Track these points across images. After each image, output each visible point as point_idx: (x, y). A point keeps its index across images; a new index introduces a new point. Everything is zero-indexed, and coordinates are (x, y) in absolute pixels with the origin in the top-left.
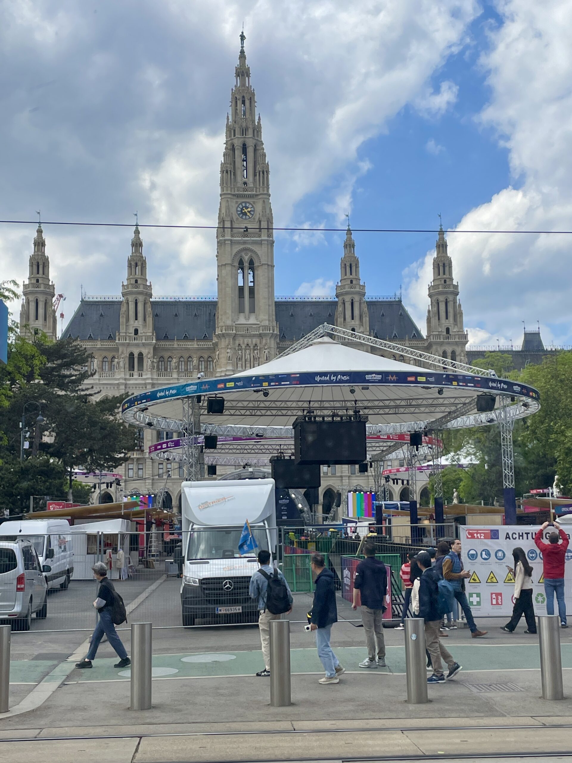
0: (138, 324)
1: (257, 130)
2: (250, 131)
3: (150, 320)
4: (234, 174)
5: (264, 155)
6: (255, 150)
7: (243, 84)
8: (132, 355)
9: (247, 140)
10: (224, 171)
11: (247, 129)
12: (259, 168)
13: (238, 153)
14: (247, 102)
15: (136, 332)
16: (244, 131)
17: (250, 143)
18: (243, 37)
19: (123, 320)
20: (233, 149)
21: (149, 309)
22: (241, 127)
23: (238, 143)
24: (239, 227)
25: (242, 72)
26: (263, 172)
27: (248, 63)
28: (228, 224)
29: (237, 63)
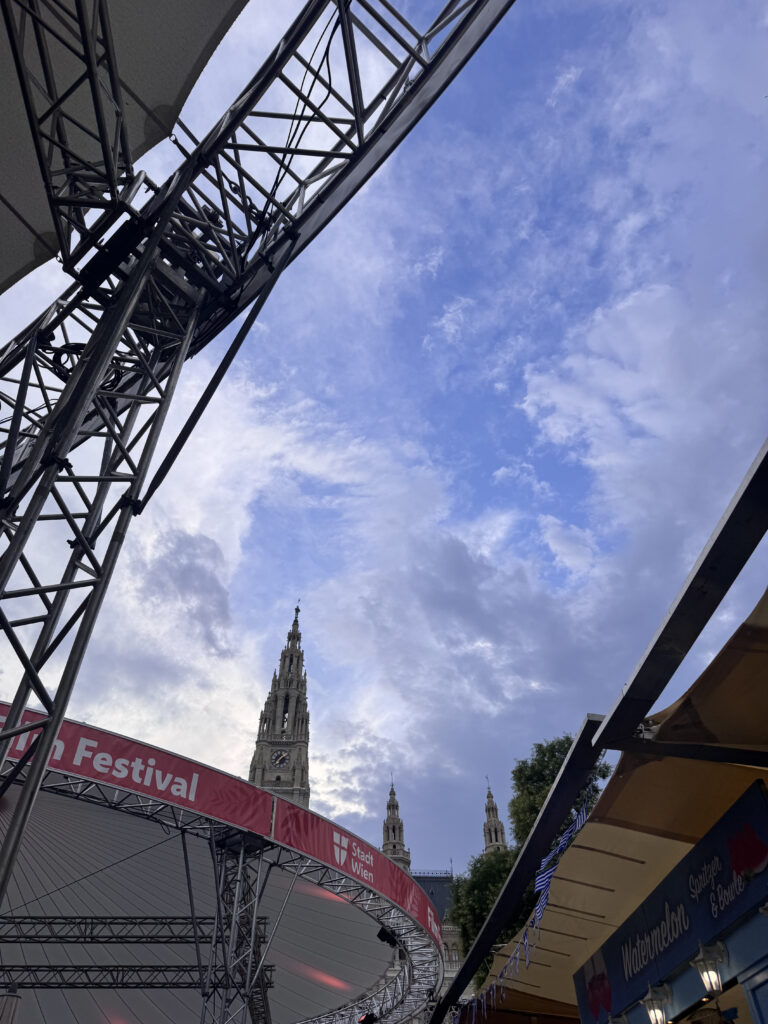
1: (302, 684)
2: (295, 683)
4: (274, 723)
5: (306, 705)
6: (298, 702)
7: (293, 646)
9: (290, 692)
10: (264, 718)
11: (291, 682)
12: (299, 716)
13: (281, 703)
14: (295, 661)
16: (289, 683)
17: (294, 694)
18: (297, 610)
20: (276, 701)
22: (286, 680)
23: (281, 694)
24: (271, 776)
25: (294, 636)
26: (302, 720)
27: (300, 629)
28: (259, 772)
29: (290, 628)
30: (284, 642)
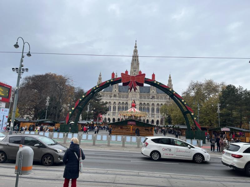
0: (116, 89)
1: (138, 57)
3: (118, 89)
5: (138, 61)
6: (137, 60)
7: (136, 49)
8: (114, 95)
10: (132, 64)
11: (136, 57)
12: (138, 63)
13: (134, 61)
14: (136, 52)
15: (115, 91)
17: (136, 59)
18: (136, 41)
19: (113, 89)
20: (133, 60)
21: (118, 87)
24: (134, 73)
25: (136, 47)
26: (138, 64)
27: (137, 45)
28: (132, 73)
29: (135, 45)
30: (134, 49)
